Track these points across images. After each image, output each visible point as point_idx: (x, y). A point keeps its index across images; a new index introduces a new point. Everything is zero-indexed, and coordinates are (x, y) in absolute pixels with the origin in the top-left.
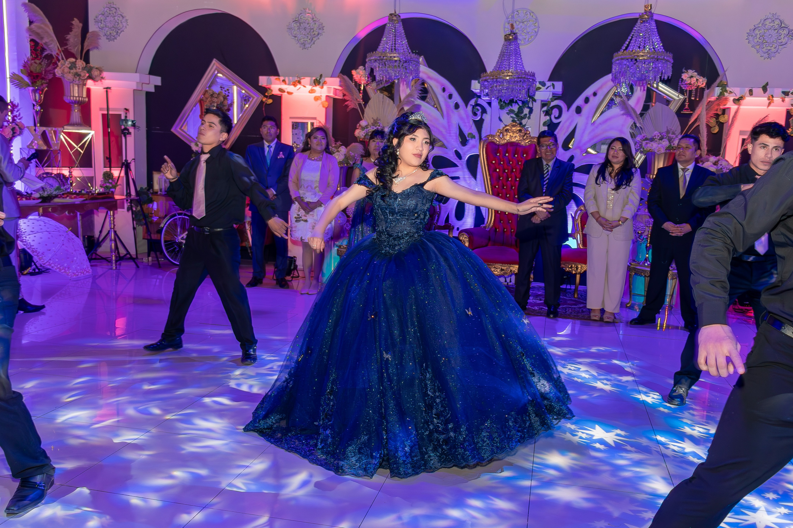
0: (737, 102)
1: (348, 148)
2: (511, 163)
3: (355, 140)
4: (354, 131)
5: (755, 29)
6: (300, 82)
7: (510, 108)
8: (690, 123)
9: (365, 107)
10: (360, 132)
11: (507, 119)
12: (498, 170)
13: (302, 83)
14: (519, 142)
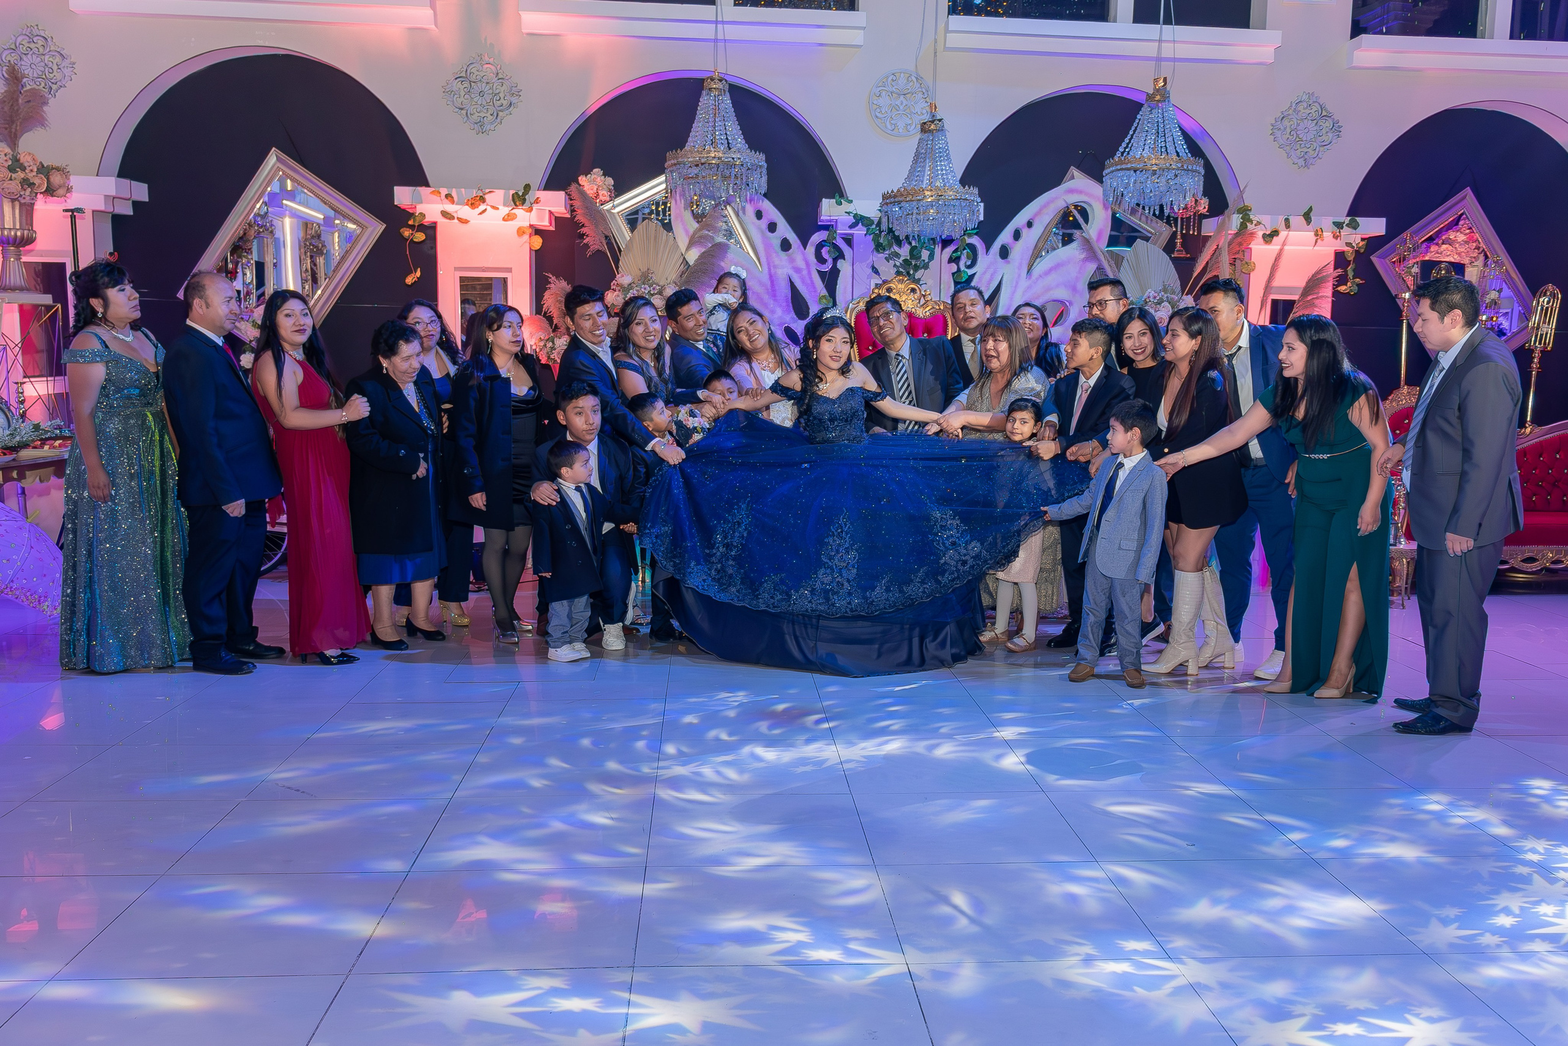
0: (1268, 239)
5: (1283, 118)
6: (483, 200)
7: (896, 248)
8: (1195, 275)
10: (616, 295)
11: (888, 270)
13: (487, 201)
14: (913, 310)
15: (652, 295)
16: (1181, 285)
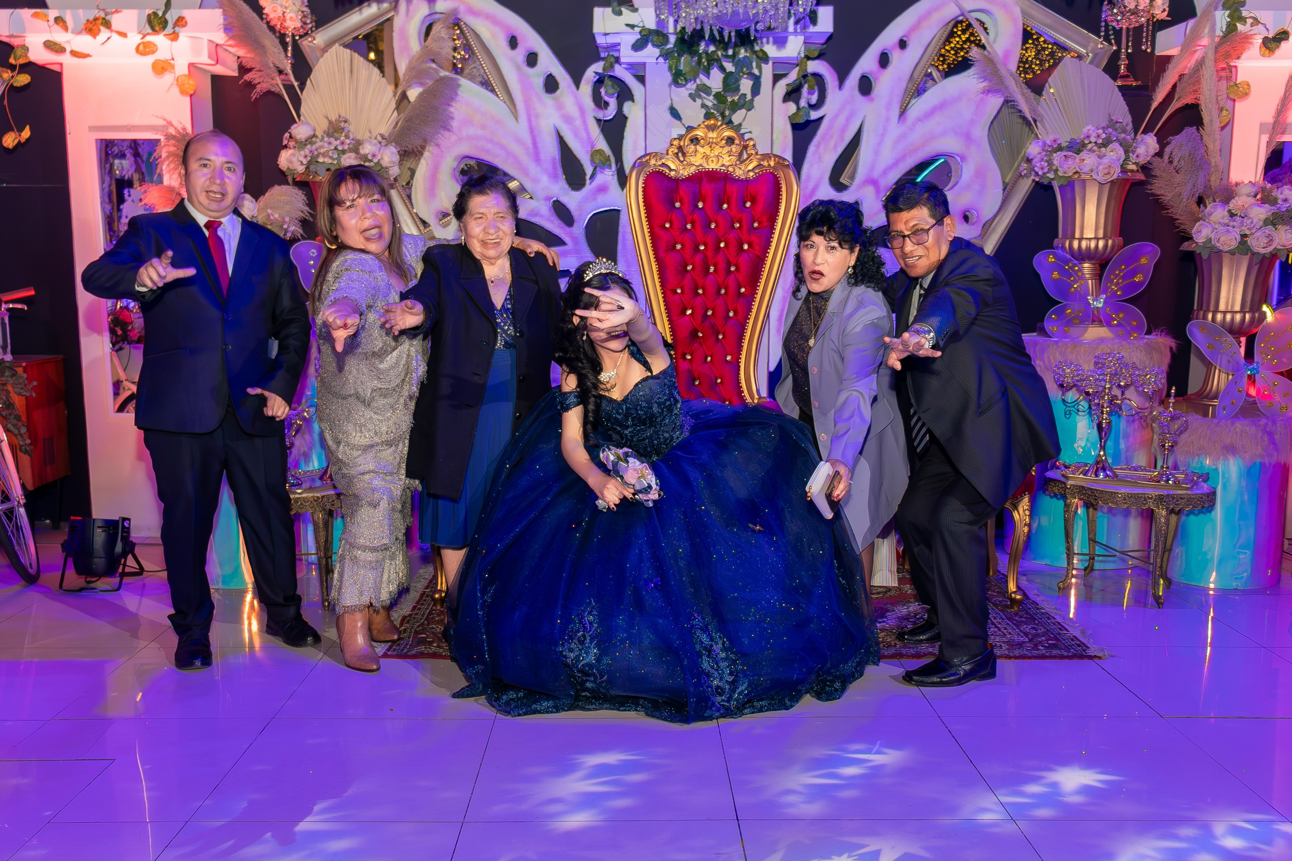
0: (1273, 45)
1: (263, 199)
2: (713, 226)
3: (281, 177)
4: (277, 155)
6: (108, 25)
7: (702, 78)
8: (1155, 105)
9: (302, 88)
10: (293, 155)
11: (693, 113)
12: (679, 247)
13: (114, 27)
14: (731, 169)
15: (344, 152)
16: (1133, 122)
